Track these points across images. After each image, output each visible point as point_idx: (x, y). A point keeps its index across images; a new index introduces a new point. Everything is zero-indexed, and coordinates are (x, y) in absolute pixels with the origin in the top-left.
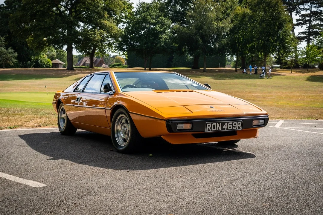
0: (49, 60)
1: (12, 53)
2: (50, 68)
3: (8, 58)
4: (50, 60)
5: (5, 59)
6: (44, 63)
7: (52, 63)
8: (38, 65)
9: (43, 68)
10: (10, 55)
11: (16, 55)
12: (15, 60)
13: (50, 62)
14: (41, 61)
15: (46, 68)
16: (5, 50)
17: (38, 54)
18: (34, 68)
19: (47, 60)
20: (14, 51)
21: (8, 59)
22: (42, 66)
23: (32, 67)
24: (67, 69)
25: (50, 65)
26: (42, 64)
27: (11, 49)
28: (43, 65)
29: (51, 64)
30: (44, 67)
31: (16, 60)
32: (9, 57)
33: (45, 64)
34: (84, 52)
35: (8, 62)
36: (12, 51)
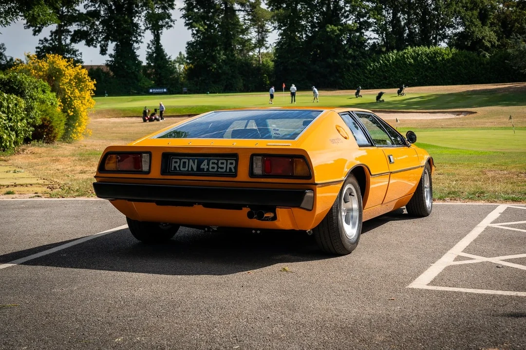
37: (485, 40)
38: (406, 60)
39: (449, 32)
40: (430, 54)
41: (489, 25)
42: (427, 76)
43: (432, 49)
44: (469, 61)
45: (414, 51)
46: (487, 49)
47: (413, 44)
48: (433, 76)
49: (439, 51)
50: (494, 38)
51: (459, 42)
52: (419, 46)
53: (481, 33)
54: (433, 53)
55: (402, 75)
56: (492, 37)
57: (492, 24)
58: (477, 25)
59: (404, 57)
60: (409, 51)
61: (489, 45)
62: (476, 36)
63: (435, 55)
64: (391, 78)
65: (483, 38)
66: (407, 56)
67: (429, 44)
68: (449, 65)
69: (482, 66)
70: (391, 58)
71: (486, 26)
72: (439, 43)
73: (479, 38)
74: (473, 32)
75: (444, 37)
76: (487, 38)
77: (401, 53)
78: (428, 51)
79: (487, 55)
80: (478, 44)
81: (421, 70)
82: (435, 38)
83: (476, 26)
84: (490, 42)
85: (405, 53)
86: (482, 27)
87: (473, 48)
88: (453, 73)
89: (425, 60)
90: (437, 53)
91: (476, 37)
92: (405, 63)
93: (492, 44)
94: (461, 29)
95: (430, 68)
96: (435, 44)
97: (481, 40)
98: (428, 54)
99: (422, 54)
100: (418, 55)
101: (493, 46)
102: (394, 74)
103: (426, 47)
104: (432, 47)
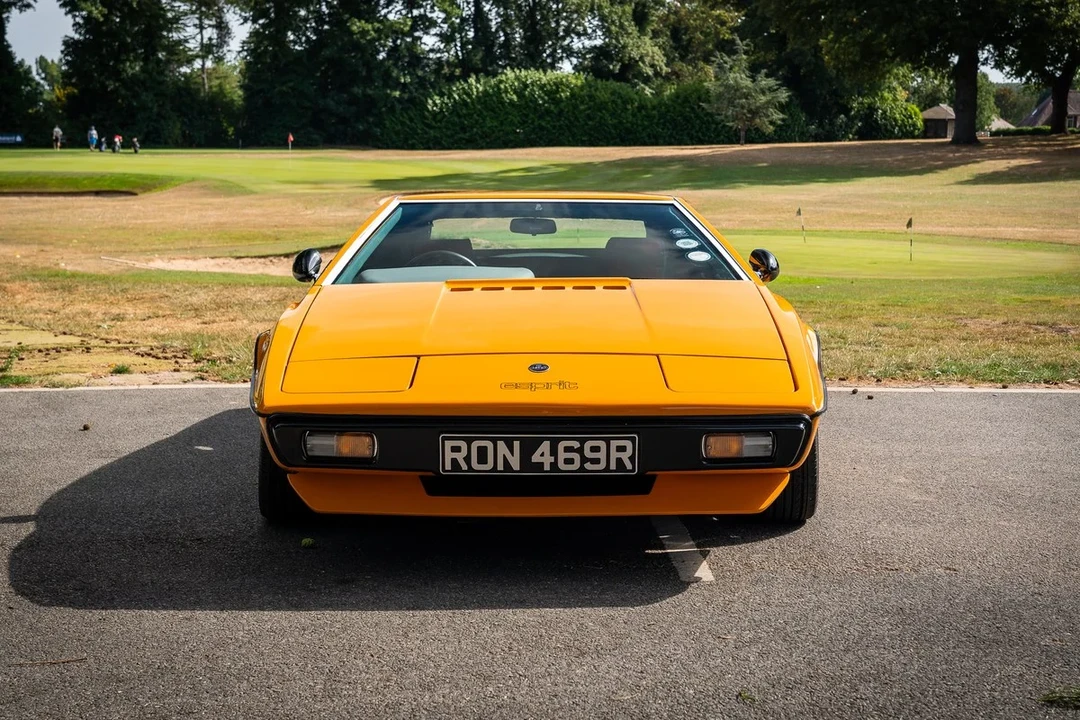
0: (914, 108)
1: (771, 90)
2: (914, 137)
3: (758, 108)
4: (917, 110)
5: (745, 111)
6: (895, 120)
7: (926, 121)
8: (872, 127)
9: (890, 138)
10: (763, 99)
11: (783, 95)
12: (778, 116)
13: (916, 114)
14: (885, 112)
15: (900, 138)
16: (748, 82)
17: (874, 90)
18: (860, 139)
19: (906, 109)
20: (778, 82)
21: (755, 113)
22: (886, 130)
23: (851, 136)
24: (951, 143)
25: (914, 125)
26: (885, 125)
27: (767, 76)
28: (889, 127)
29: (920, 124)
30: (893, 133)
31: (781, 116)
32: (758, 104)
33: (896, 125)
34: (1032, 75)
35: (758, 120)
36: (771, 82)
37: (644, 62)
38: (504, 95)
39: (577, 44)
40: (548, 86)
41: (650, 34)
42: (542, 128)
43: (551, 75)
44: (619, 101)
45: (517, 78)
46: (647, 80)
47: (515, 64)
48: (554, 127)
49: (564, 80)
50: (661, 60)
51: (598, 63)
52: (526, 68)
53: (638, 47)
54: (555, 84)
55: (495, 124)
56: (657, 57)
57: (656, 34)
58: (631, 34)
59: (499, 89)
60: (507, 79)
61: (650, 72)
62: (630, 54)
63: (558, 88)
64: (475, 130)
65: (641, 58)
66: (505, 87)
67: (543, 66)
68: (582, 107)
69: (644, 112)
70: (475, 90)
71: (645, 35)
72: (559, 65)
73: (634, 59)
74: (624, 47)
75: (569, 52)
76: (647, 60)
77: (493, 81)
78: (544, 80)
79: (648, 91)
80: (630, 70)
81: (531, 116)
82: (552, 55)
83: (629, 34)
84: (652, 66)
85: (501, 82)
86: (639, 37)
87: (621, 77)
88: (590, 123)
89: (539, 96)
90: (562, 83)
91: (630, 57)
92: (502, 103)
93: (655, 70)
94: (598, 42)
95: (548, 112)
96: (553, 67)
97: (637, 62)
98: (545, 85)
99: (532, 83)
100: (526, 86)
101: (657, 74)
102: (481, 121)
103: (541, 71)
104: (549, 71)
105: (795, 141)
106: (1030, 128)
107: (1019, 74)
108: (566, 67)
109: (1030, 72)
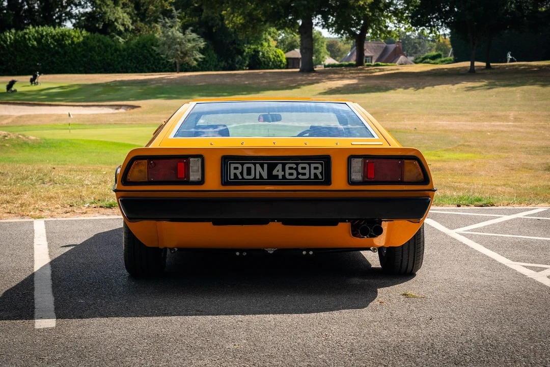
0: (280, 51)
1: (194, 40)
2: (281, 68)
3: (187, 51)
4: (282, 52)
5: (179, 53)
6: (270, 58)
7: (287, 59)
8: (257, 62)
9: (267, 69)
10: (190, 45)
11: (202, 44)
12: (199, 56)
13: (281, 55)
14: (263, 54)
15: (273, 69)
16: (181, 35)
17: (258, 40)
18: (249, 69)
19: (276, 52)
20: (199, 36)
21: (185, 54)
22: (265, 64)
23: (244, 68)
25: (281, 61)
26: (264, 61)
27: (193, 31)
28: (266, 63)
29: (284, 61)
30: (268, 65)
31: (201, 56)
32: (186, 48)
33: (271, 60)
34: (344, 33)
35: (187, 58)
36: (194, 35)
37: (118, 23)
38: (28, 42)
39: (75, 11)
40: (57, 37)
41: (121, 5)
42: (53, 63)
43: (58, 30)
44: (102, 46)
45: (37, 32)
46: (120, 33)
47: (35, 23)
48: (62, 62)
49: (67, 33)
50: (128, 21)
51: (88, 22)
52: (43, 26)
53: (114, 13)
54: (61, 35)
55: (23, 60)
56: (125, 20)
57: (125, 5)
58: (109, 5)
59: (25, 38)
60: (30, 32)
61: (122, 28)
62: (109, 17)
63: (63, 38)
64: (10, 64)
65: (116, 20)
66: (29, 37)
67: (53, 24)
68: (79, 50)
69: (118, 53)
70: (8, 38)
71: (118, 6)
72: (64, 24)
73: (112, 20)
74: (105, 13)
75: (70, 16)
76: (120, 21)
77: (20, 33)
78: (54, 32)
79: (121, 40)
80: (109, 27)
81: (46, 55)
82: (60, 17)
83: (108, 6)
84: (123, 25)
85: (26, 33)
86: (114, 7)
87: (104, 31)
88: (85, 59)
89: (51, 43)
90: (65, 35)
91: (108, 19)
92: (27, 46)
93: (125, 28)
94: (89, 10)
95: (57, 52)
96: (60, 25)
97: (113, 22)
98: (55, 36)
99: (47, 35)
100: (42, 36)
101: (127, 30)
102: (13, 58)
103: (52, 27)
104: (57, 27)
105: (211, 71)
106: (347, 63)
107: (337, 31)
108: (69, 25)
109: (343, 31)
